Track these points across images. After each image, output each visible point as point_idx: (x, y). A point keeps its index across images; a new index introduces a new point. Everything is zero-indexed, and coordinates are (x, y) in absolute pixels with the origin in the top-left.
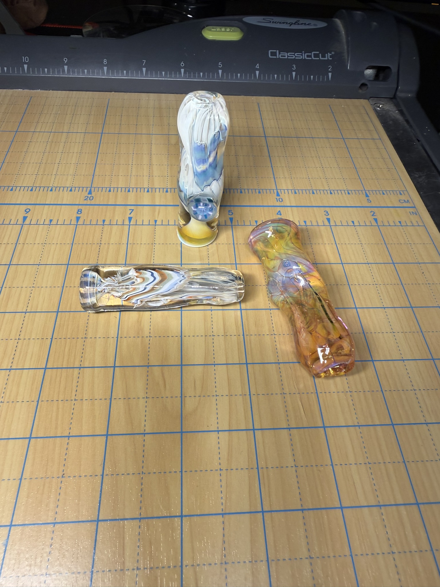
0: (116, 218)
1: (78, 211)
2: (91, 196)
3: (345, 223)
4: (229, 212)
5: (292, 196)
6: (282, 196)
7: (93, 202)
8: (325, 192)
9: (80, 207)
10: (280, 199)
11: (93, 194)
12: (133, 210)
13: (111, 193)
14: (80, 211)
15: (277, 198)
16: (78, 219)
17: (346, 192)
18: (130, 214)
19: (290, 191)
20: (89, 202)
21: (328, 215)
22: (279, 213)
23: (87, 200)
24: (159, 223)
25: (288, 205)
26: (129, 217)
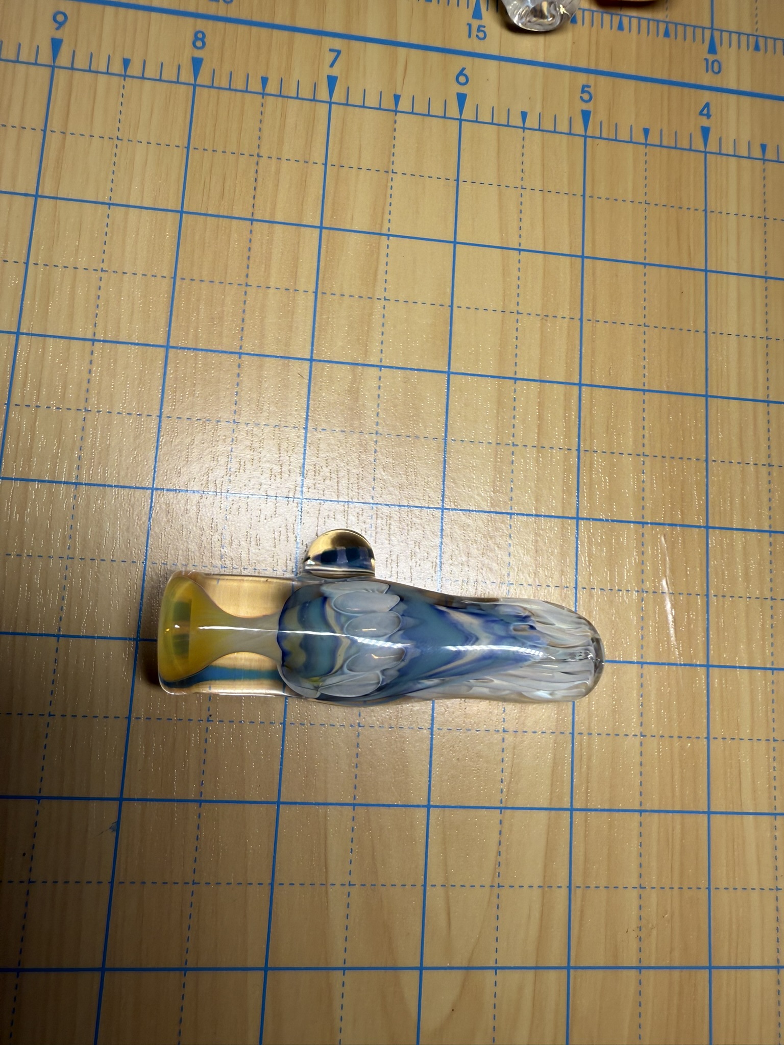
0: (296, 75)
1: (196, 38)
4: (583, 91)
5: (747, 56)
6: (722, 53)
7: (232, 11)
9: (201, 24)
10: (716, 65)
12: (339, 52)
15: (707, 60)
16: (197, 64)
18: (332, 65)
19: (744, 39)
20: (222, 9)
23: (218, 1)
24: (404, 105)
25: (733, 86)
26: (329, 77)
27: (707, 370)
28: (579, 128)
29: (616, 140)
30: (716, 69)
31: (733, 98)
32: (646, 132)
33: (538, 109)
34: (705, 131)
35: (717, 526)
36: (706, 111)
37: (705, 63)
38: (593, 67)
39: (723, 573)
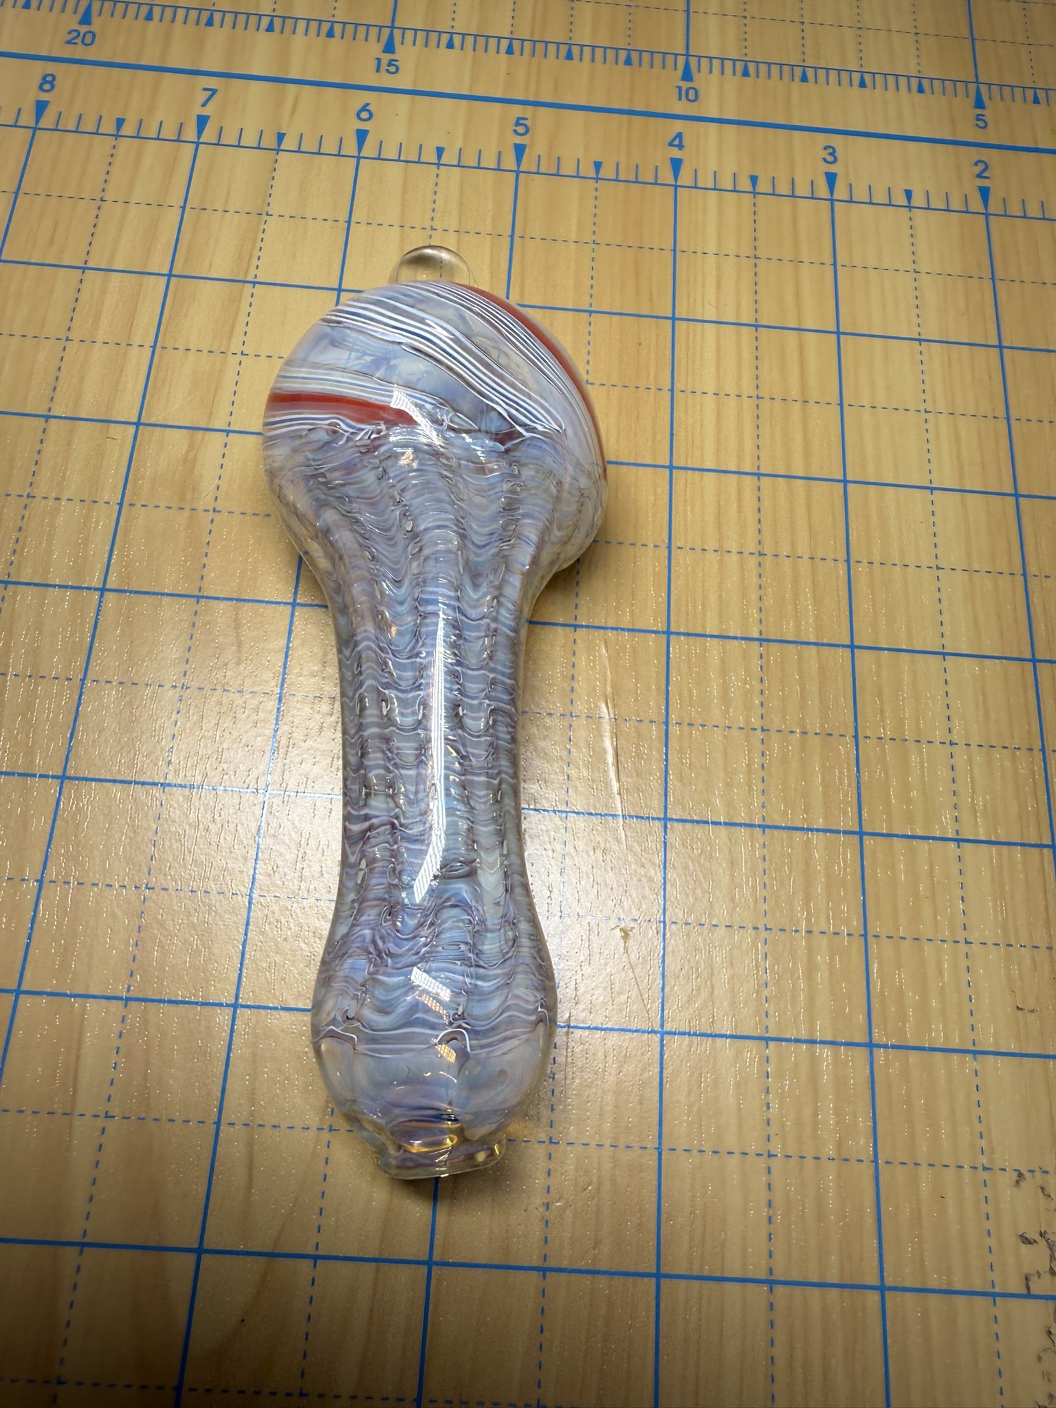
0: (160, 115)
1: (44, 81)
2: (91, 32)
3: (880, 197)
4: (517, 124)
5: (732, 82)
6: (700, 80)
7: (92, 54)
8: (844, 75)
9: (51, 68)
10: (691, 93)
11: (97, 24)
12: (214, 91)
13: (153, 25)
14: (48, 82)
15: (680, 88)
16: (41, 107)
17: (914, 82)
18: (204, 105)
19: (728, 64)
20: (79, 52)
21: (835, 160)
22: (677, 142)
23: (76, 44)
24: (288, 143)
25: (714, 114)
26: (199, 117)
27: (672, 435)
28: (509, 162)
29: (558, 175)
30: (692, 96)
31: (713, 127)
32: (598, 165)
33: (459, 143)
34: (676, 164)
35: (682, 630)
36: (678, 141)
37: (678, 90)
38: (531, 99)
39: (690, 693)
